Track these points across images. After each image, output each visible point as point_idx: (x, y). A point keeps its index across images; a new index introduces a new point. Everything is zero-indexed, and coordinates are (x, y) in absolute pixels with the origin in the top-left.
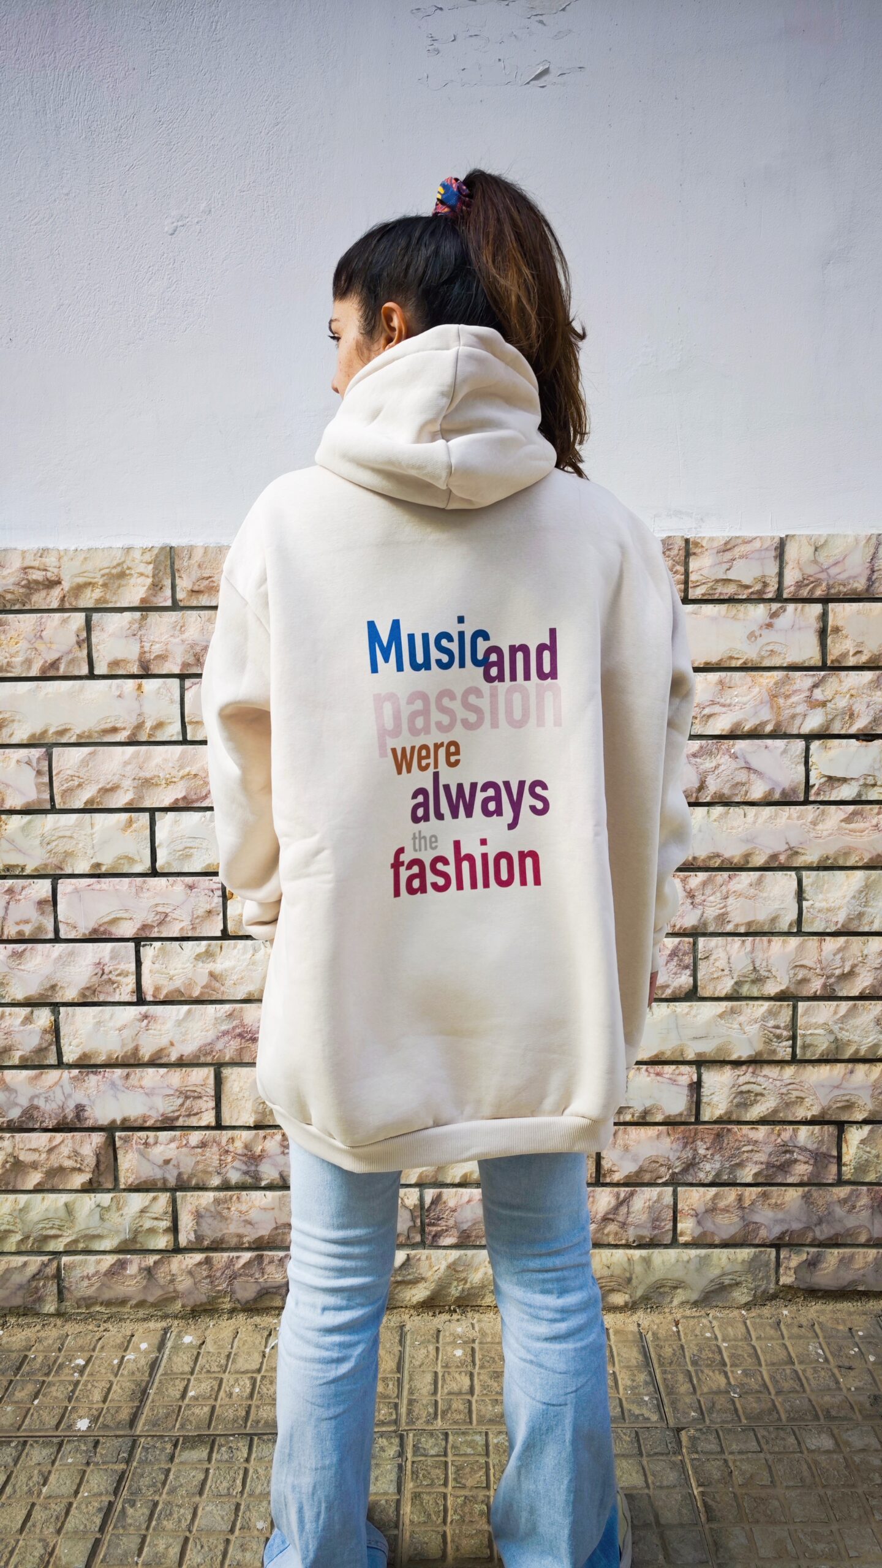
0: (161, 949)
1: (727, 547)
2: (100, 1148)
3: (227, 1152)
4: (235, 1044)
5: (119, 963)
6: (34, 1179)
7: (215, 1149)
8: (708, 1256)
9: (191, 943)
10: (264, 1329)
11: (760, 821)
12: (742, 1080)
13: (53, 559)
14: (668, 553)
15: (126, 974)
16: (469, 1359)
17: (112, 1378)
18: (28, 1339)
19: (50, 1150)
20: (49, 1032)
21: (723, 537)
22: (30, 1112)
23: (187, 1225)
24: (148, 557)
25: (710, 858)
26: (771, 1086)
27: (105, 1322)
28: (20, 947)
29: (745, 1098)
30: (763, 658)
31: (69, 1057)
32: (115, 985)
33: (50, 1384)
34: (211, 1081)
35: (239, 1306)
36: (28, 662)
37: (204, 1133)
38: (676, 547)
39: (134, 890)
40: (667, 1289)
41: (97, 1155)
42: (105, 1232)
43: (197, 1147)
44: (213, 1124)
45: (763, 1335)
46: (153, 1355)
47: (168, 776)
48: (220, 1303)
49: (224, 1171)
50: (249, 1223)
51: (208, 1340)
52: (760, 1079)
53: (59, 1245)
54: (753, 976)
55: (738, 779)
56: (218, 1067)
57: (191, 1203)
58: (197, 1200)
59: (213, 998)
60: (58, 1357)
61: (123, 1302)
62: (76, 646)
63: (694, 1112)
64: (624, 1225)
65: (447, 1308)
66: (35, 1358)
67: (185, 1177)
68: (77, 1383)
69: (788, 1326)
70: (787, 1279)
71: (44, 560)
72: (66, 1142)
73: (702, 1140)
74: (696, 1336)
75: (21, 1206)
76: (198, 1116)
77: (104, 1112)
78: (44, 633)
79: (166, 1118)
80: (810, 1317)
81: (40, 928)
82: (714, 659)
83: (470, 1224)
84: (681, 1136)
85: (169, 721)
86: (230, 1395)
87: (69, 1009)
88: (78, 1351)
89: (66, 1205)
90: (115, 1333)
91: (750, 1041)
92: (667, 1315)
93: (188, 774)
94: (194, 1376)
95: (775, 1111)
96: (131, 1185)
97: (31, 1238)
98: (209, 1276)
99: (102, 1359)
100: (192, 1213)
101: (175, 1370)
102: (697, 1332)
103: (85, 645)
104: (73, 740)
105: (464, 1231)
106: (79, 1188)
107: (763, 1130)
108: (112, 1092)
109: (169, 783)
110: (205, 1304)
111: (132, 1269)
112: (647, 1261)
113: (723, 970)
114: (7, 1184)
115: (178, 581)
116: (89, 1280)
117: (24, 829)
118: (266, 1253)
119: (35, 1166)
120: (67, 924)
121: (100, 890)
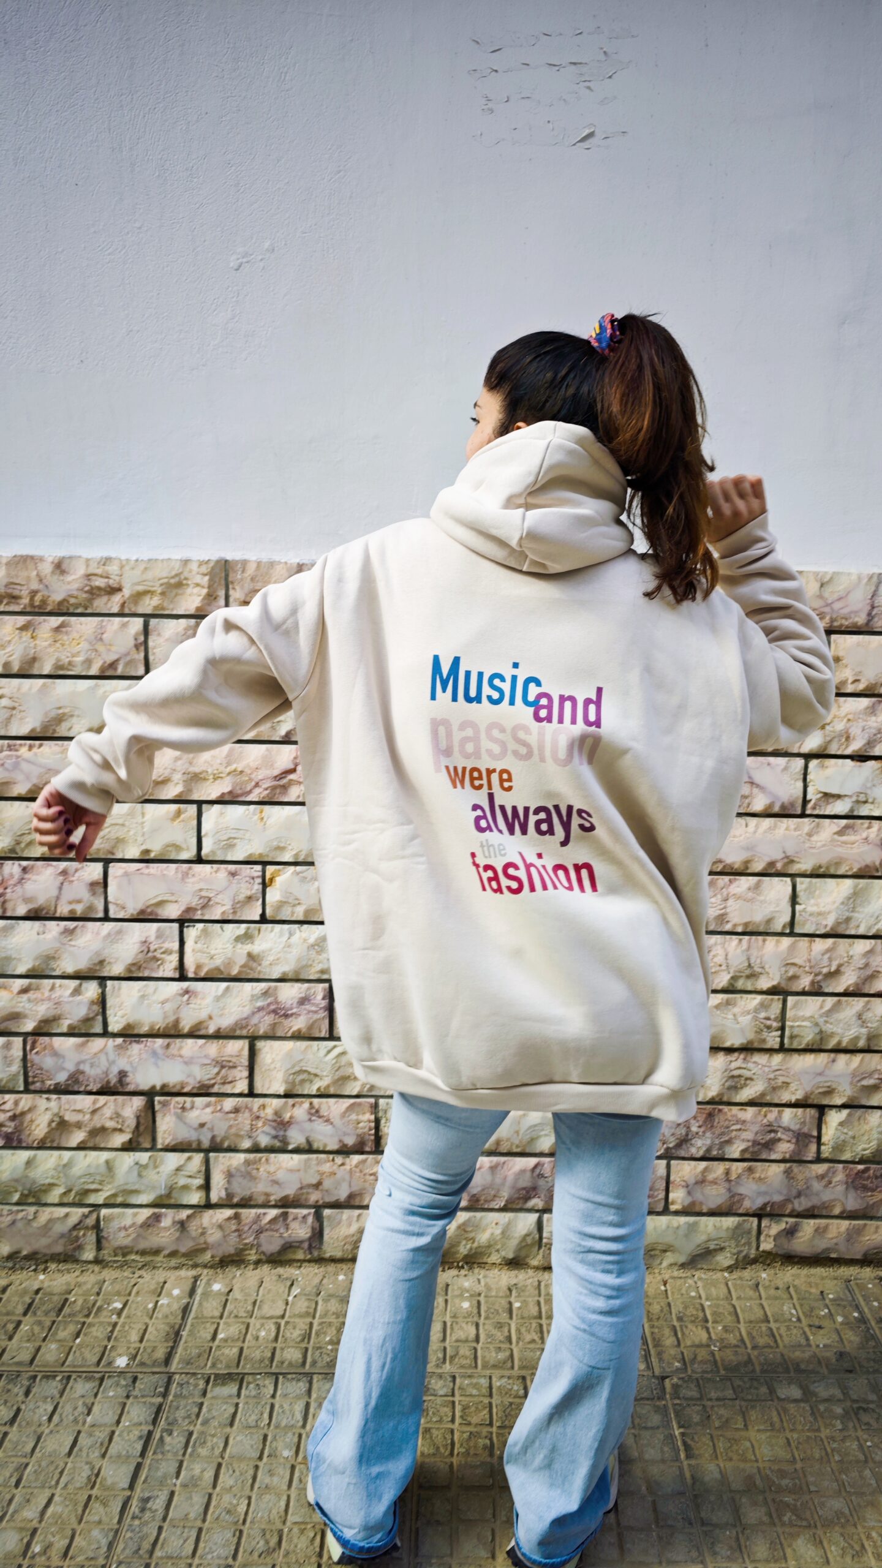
0: (204, 930)
2: (140, 1111)
3: (258, 1117)
4: (269, 1019)
5: (164, 943)
6: (78, 1137)
7: (247, 1114)
8: (695, 1224)
9: (231, 926)
10: (287, 1279)
11: (761, 830)
12: (734, 1065)
13: (115, 568)
15: (168, 952)
16: (475, 1311)
17: (147, 1320)
18: (68, 1284)
19: (94, 1112)
20: (96, 1003)
22: (76, 1076)
23: (219, 1183)
24: (204, 569)
26: (760, 1072)
27: (139, 1269)
28: (71, 925)
29: (736, 1082)
31: (113, 1027)
32: (159, 962)
33: (91, 1325)
34: (246, 1052)
35: (263, 1257)
36: (88, 662)
37: (237, 1099)
39: (180, 876)
40: (657, 1252)
41: (138, 1117)
42: (143, 1188)
43: (231, 1112)
44: (246, 1092)
45: (742, 1296)
46: (185, 1301)
47: (215, 772)
48: (246, 1255)
49: (254, 1135)
50: (276, 1182)
51: (235, 1288)
52: (750, 1065)
53: (99, 1198)
54: (748, 972)
56: (253, 1039)
57: (222, 1163)
58: (229, 1160)
59: (250, 977)
60: (97, 1300)
61: (157, 1252)
62: (134, 649)
65: (456, 1264)
66: (75, 1301)
67: (218, 1139)
68: (116, 1323)
69: (766, 1288)
70: (767, 1245)
71: (106, 568)
72: (109, 1104)
74: (682, 1295)
75: (65, 1161)
76: (232, 1084)
77: (146, 1077)
78: (104, 636)
79: (203, 1086)
80: (786, 1280)
81: (91, 908)
83: (479, 1189)
86: (257, 1338)
87: (116, 982)
88: (115, 1295)
89: (107, 1162)
90: (149, 1279)
91: (742, 1031)
92: (657, 1275)
93: (235, 771)
94: (224, 1320)
95: (763, 1095)
96: (168, 1145)
97: (74, 1192)
98: (237, 1230)
99: (137, 1302)
100: (224, 1173)
101: (206, 1313)
102: (683, 1291)
103: (142, 648)
106: (120, 1147)
107: (751, 1111)
108: (153, 1060)
109: (216, 778)
110: (233, 1255)
111: (166, 1222)
113: (721, 966)
114: (52, 1141)
115: (231, 592)
116: (126, 1231)
118: (291, 1210)
119: (79, 1125)
120: (117, 905)
121: (149, 875)
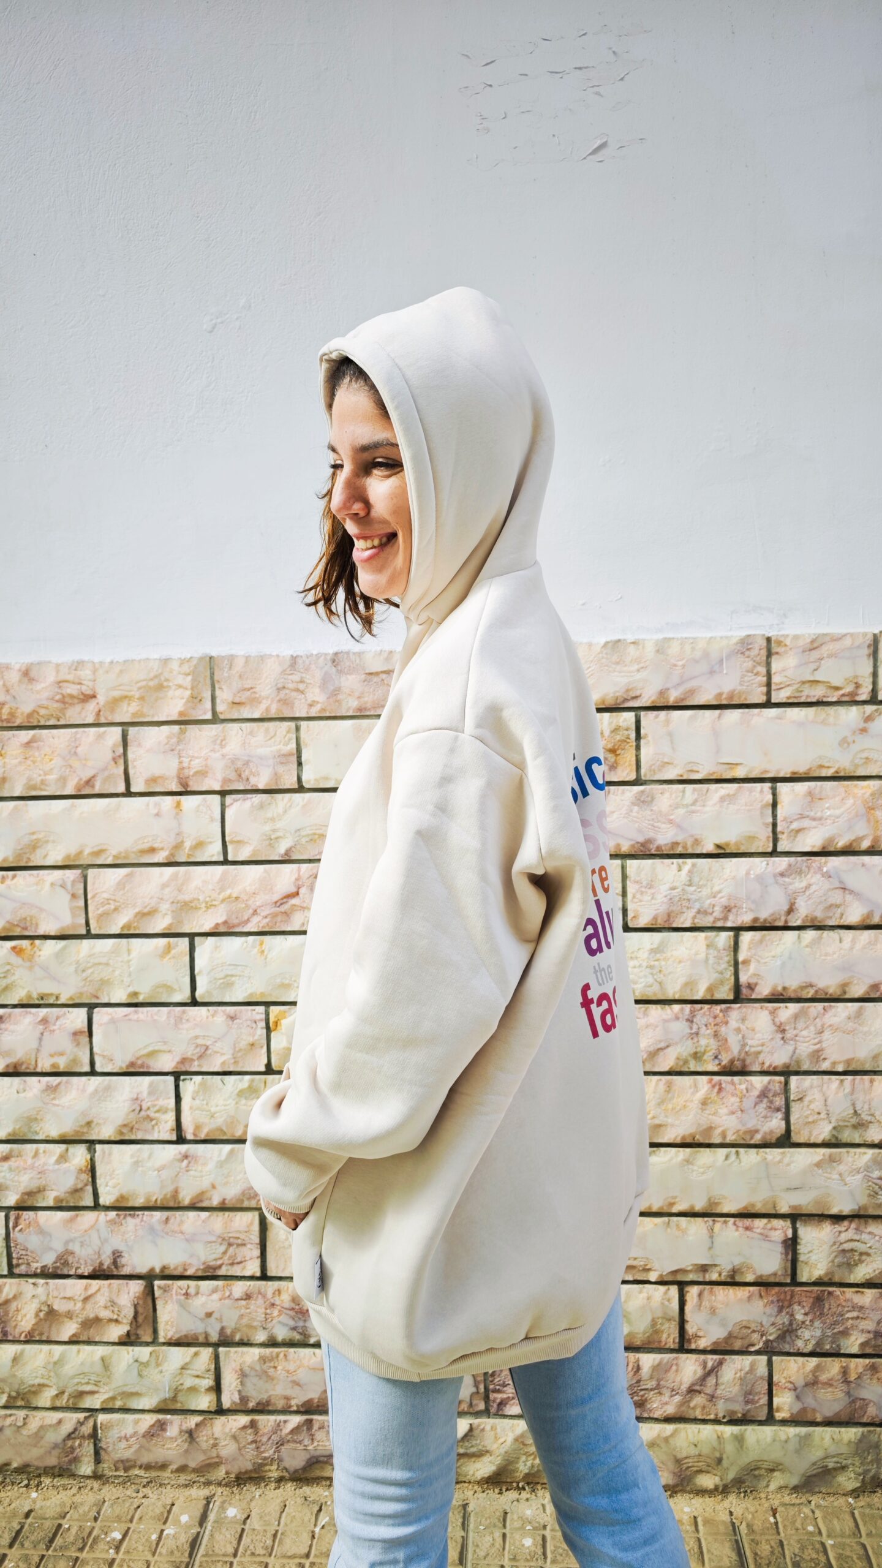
0: (202, 1084)
1: (814, 645)
2: (138, 1298)
3: (273, 1305)
5: (157, 1099)
6: (69, 1329)
7: (260, 1301)
8: (808, 1436)
9: (233, 1078)
10: (314, 1502)
11: (858, 946)
12: (844, 1237)
13: (88, 672)
14: (747, 653)
15: (162, 1110)
16: (540, 1551)
17: (149, 1557)
18: (63, 1504)
19: (86, 1299)
20: (85, 1172)
21: (809, 634)
22: (64, 1259)
23: (231, 1384)
24: (186, 668)
25: (802, 988)
26: (878, 1245)
27: (144, 1486)
28: (54, 1080)
29: (849, 1257)
30: (857, 766)
31: (105, 1199)
32: (154, 1122)
33: (84, 1562)
34: (256, 1227)
35: (286, 1475)
36: (63, 780)
37: (248, 1283)
38: (757, 647)
39: (172, 1021)
40: (763, 1472)
41: (135, 1306)
42: (144, 1390)
43: (242, 1299)
44: (258, 1274)
45: (874, 1532)
46: (194, 1531)
47: (208, 899)
48: (266, 1471)
49: (269, 1326)
50: (296, 1383)
51: (253, 1514)
52: (865, 1237)
53: (95, 1402)
54: (854, 1121)
55: (832, 901)
57: (234, 1359)
58: (242, 1356)
60: (94, 1528)
61: (163, 1467)
62: (112, 763)
63: (789, 1272)
64: (712, 1398)
65: (515, 1485)
66: (69, 1529)
67: (228, 1331)
68: (113, 1560)
71: (79, 673)
72: (102, 1291)
73: (799, 1303)
74: (797, 1529)
75: (56, 1358)
76: (241, 1266)
77: (140, 1260)
78: (79, 750)
79: (208, 1268)
81: (75, 1061)
82: (801, 769)
84: (775, 1298)
85: (209, 840)
87: (106, 1146)
88: (114, 1522)
89: (103, 1359)
90: (155, 1500)
91: (851, 1193)
92: (764, 1501)
93: (230, 897)
94: (238, 1558)
96: (171, 1339)
97: (66, 1394)
98: (254, 1442)
99: (139, 1532)
100: (236, 1372)
101: (217, 1551)
102: (798, 1525)
103: (122, 761)
104: (109, 861)
106: (117, 1340)
107: (870, 1293)
108: (150, 1237)
109: (209, 906)
110: (251, 1471)
111: (172, 1431)
112: (740, 1440)
113: (819, 1113)
114: (41, 1334)
115: (218, 693)
116: (127, 1441)
117: (58, 955)
118: (315, 1417)
119: (69, 1315)
120: (104, 1056)
121: (138, 1021)
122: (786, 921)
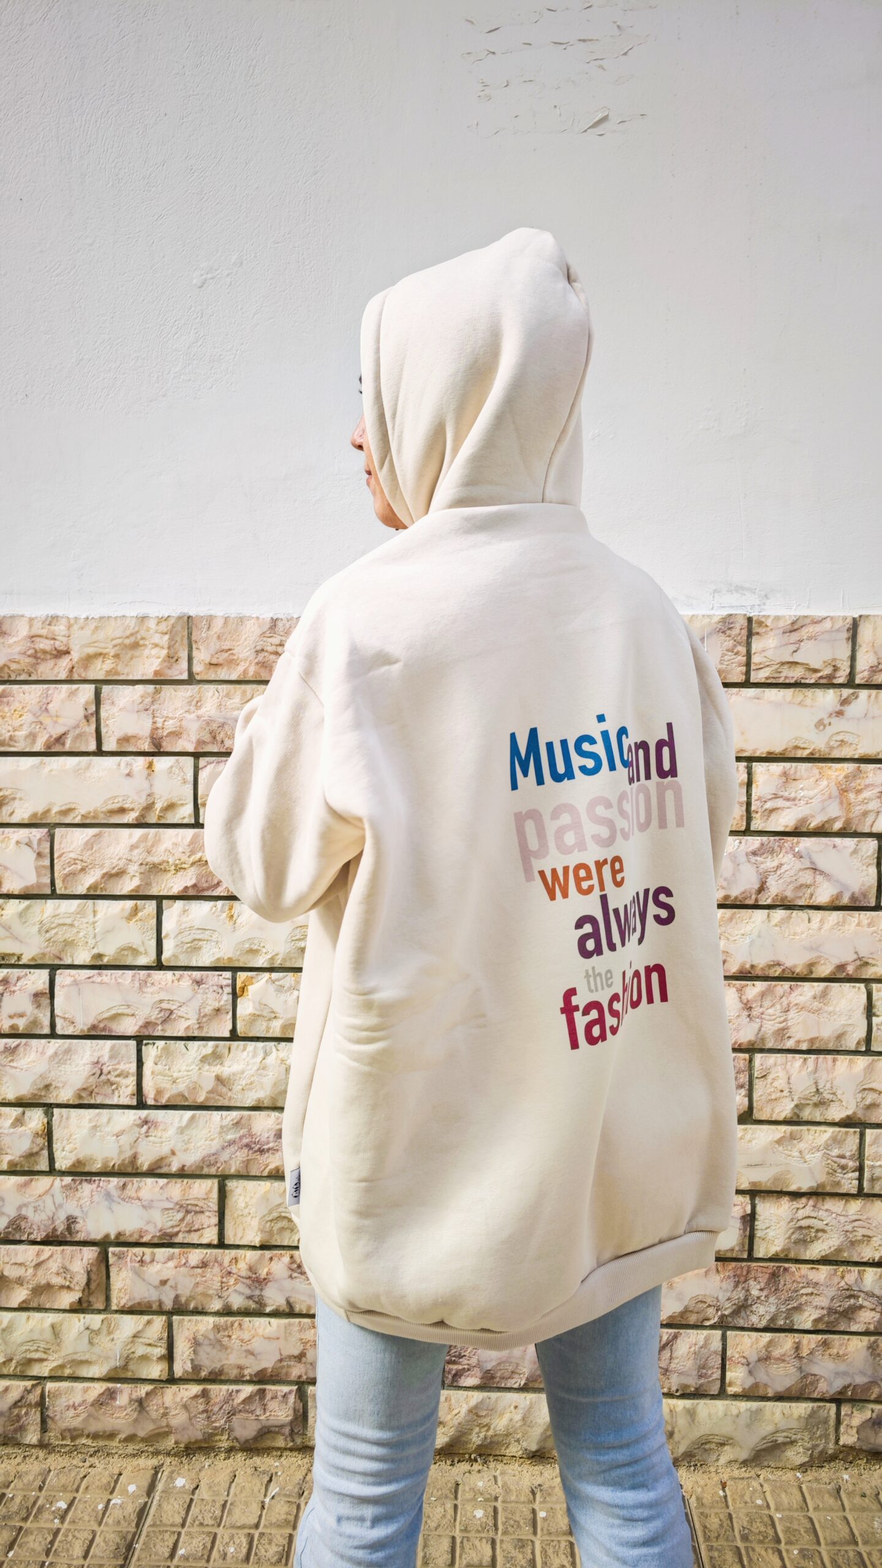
0: (166, 1049)
1: (795, 627)
2: (92, 1264)
3: (230, 1273)
4: (242, 1155)
5: (119, 1063)
6: (19, 1295)
7: (217, 1269)
8: (759, 1411)
9: (197, 1043)
10: (264, 1473)
11: (826, 927)
12: (801, 1214)
13: (62, 627)
14: (728, 632)
15: (124, 1075)
16: (491, 1523)
17: (95, 1527)
18: (7, 1474)
19: (38, 1266)
20: (41, 1135)
21: (790, 616)
22: (16, 1223)
23: (183, 1353)
24: (163, 627)
25: (770, 966)
26: (834, 1222)
27: (91, 1456)
28: (12, 1042)
29: (804, 1234)
30: (832, 748)
31: (61, 1164)
32: (114, 1087)
33: (28, 1532)
34: (215, 1195)
35: (237, 1444)
36: (32, 736)
37: (205, 1251)
38: (738, 626)
39: (137, 984)
40: (713, 1446)
41: (89, 1273)
42: (94, 1358)
43: (198, 1267)
44: (216, 1242)
45: (821, 1506)
46: (142, 1501)
47: (177, 862)
48: (216, 1441)
49: (225, 1294)
50: (251, 1353)
51: (202, 1484)
52: (822, 1214)
53: (43, 1370)
54: (816, 1099)
55: (802, 881)
56: (223, 1179)
57: (187, 1328)
58: (196, 1325)
59: (219, 1104)
60: (38, 1497)
61: (111, 1436)
62: (84, 721)
63: (746, 1248)
64: (666, 1371)
65: (467, 1456)
66: (12, 1498)
67: (183, 1300)
68: (58, 1530)
69: (849, 1494)
70: (848, 1438)
71: (52, 628)
72: (55, 1257)
73: (755, 1279)
74: (746, 1503)
75: (4, 1325)
76: (198, 1233)
77: (96, 1225)
78: (50, 706)
79: (165, 1235)
80: (873, 1484)
81: (35, 1023)
82: (778, 749)
83: (494, 1363)
84: (731, 1274)
85: (181, 802)
86: (224, 1556)
87: (64, 1110)
88: (61, 1491)
89: (53, 1326)
90: (102, 1470)
91: (811, 1171)
92: (713, 1474)
93: (199, 861)
94: (186, 1529)
95: (839, 1250)
96: (124, 1306)
97: (14, 1361)
98: (205, 1411)
99: (85, 1502)
100: (189, 1340)
101: (165, 1520)
102: (747, 1498)
103: (94, 719)
104: (77, 820)
105: (488, 1371)
106: (68, 1308)
107: (825, 1270)
108: (106, 1203)
109: (178, 869)
110: (201, 1441)
111: (122, 1400)
112: (691, 1413)
113: (782, 1091)
115: (195, 653)
116: (75, 1409)
117: (21, 915)
118: (268, 1387)
119: (20, 1281)
120: (65, 1019)
121: (101, 983)
122: (756, 900)
